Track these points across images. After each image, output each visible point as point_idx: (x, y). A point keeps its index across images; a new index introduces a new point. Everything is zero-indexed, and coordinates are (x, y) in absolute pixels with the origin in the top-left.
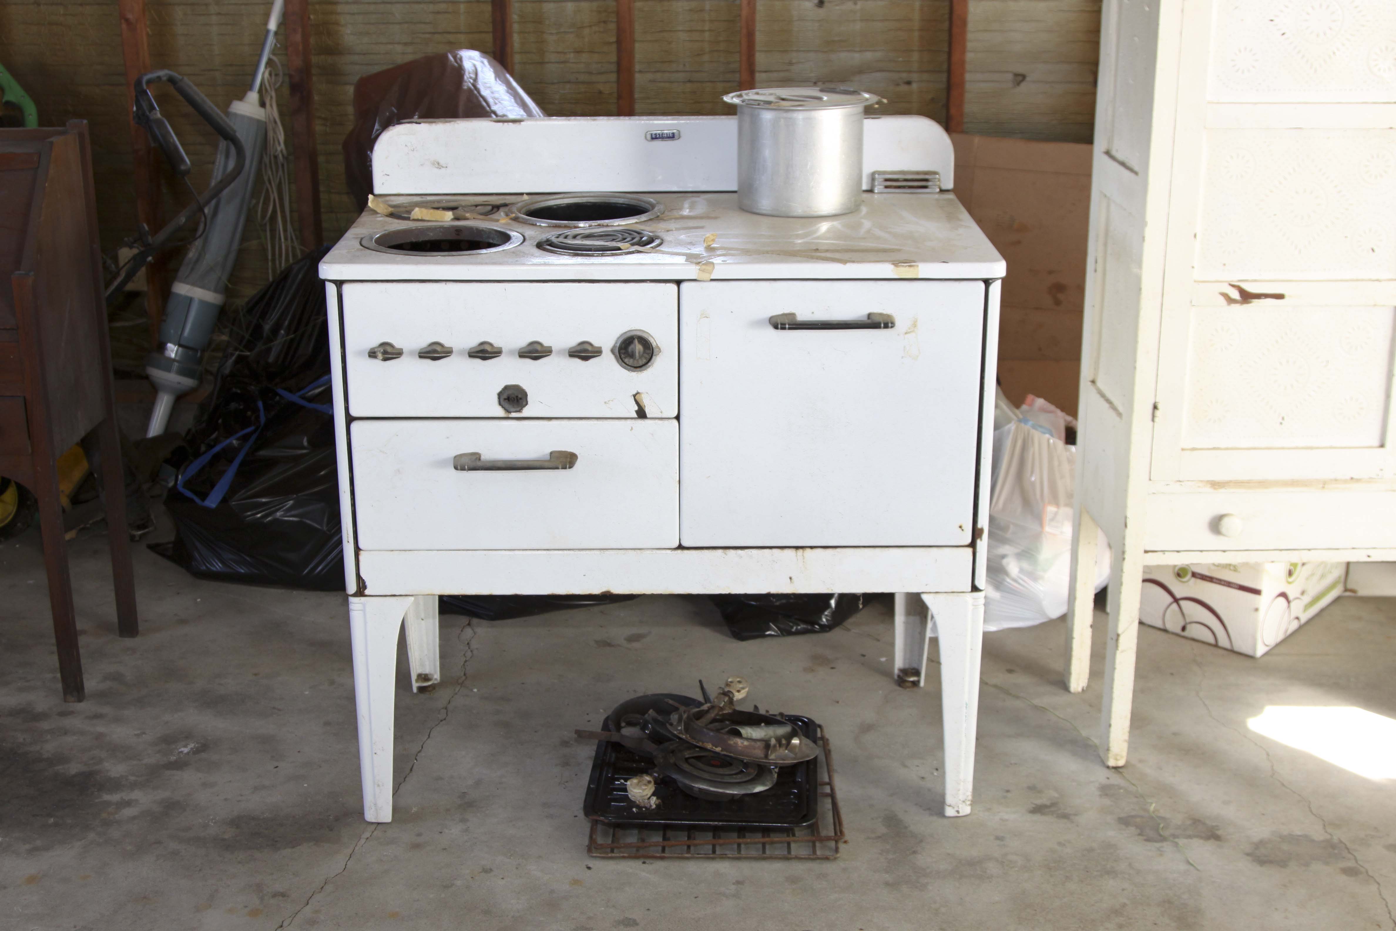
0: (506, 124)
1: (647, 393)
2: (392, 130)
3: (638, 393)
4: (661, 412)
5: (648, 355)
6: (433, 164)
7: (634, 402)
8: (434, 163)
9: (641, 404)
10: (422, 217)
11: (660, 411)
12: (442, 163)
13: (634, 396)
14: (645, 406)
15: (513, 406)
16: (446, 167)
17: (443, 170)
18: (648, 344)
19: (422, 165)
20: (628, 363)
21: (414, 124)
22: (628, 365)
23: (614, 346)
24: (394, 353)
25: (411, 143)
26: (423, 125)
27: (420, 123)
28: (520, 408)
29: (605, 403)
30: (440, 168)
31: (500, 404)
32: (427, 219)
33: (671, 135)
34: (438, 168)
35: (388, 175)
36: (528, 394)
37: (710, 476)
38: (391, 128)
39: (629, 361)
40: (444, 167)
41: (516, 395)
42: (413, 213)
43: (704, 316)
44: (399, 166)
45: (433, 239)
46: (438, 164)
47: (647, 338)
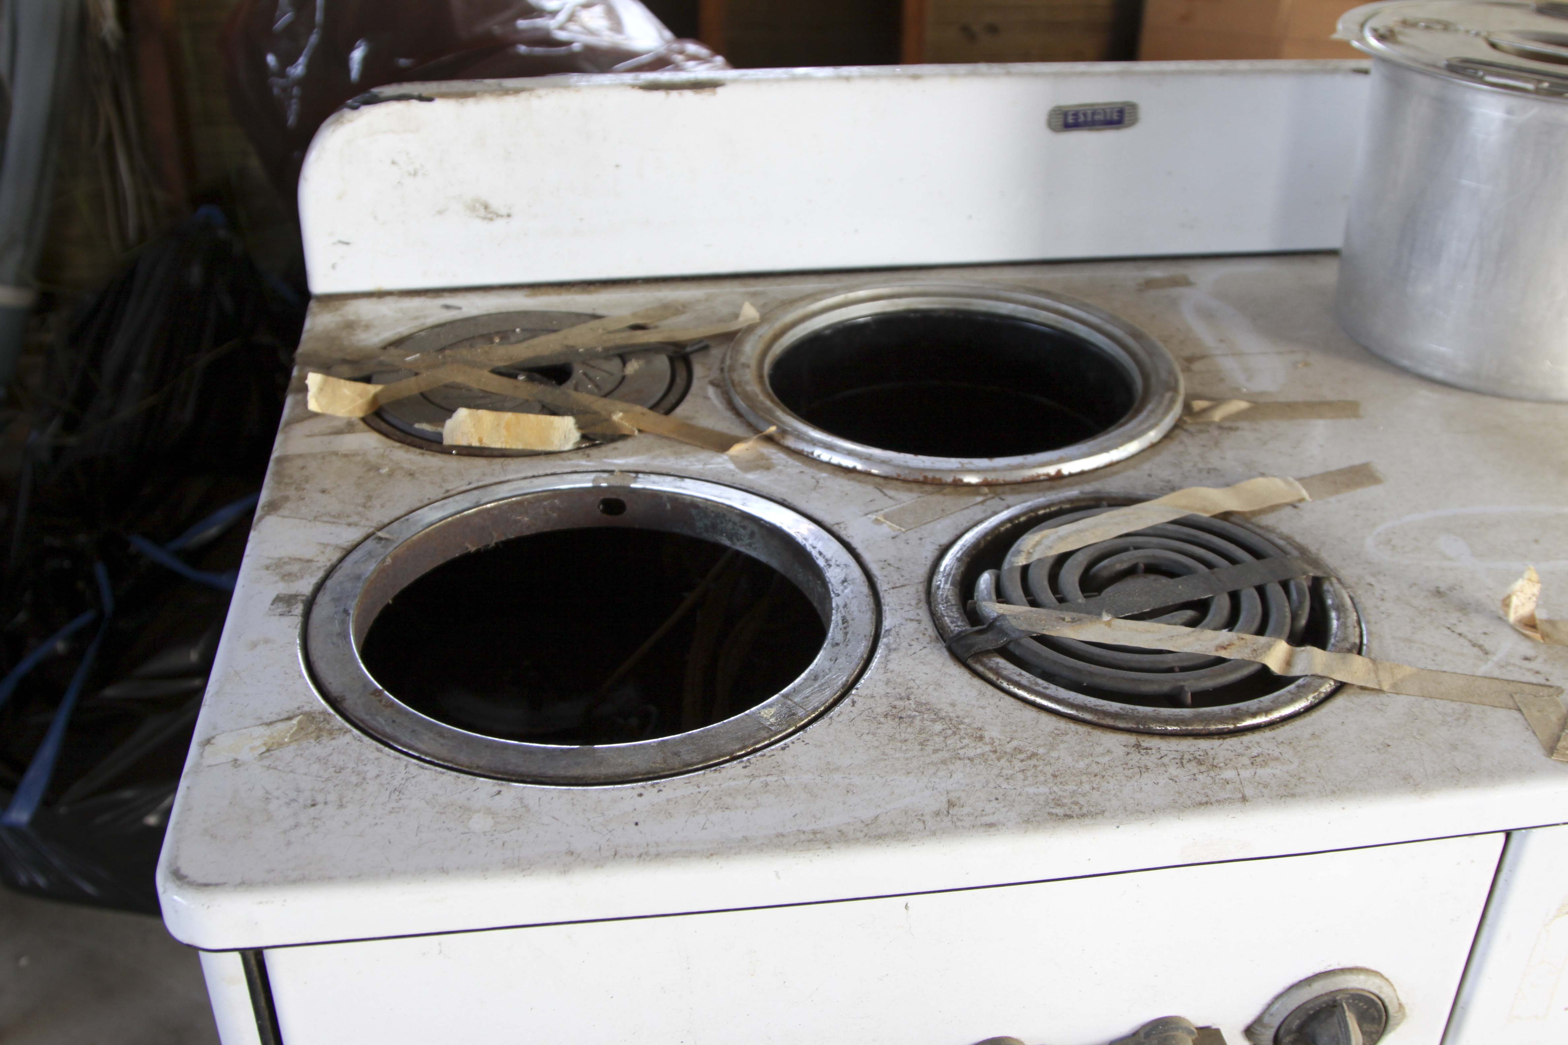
0: (674, 94)
2: (351, 121)
5: (1370, 1037)
6: (472, 209)
8: (474, 207)
10: (480, 440)
12: (497, 204)
16: (509, 216)
17: (500, 223)
19: (440, 212)
21: (415, 103)
23: (1259, 1021)
25: (407, 154)
26: (439, 105)
27: (430, 99)
30: (491, 219)
32: (498, 445)
33: (1115, 117)
34: (484, 218)
35: (347, 243)
38: (348, 114)
40: (502, 216)
42: (449, 423)
44: (375, 218)
45: (533, 531)
46: (486, 207)
47: (1377, 992)
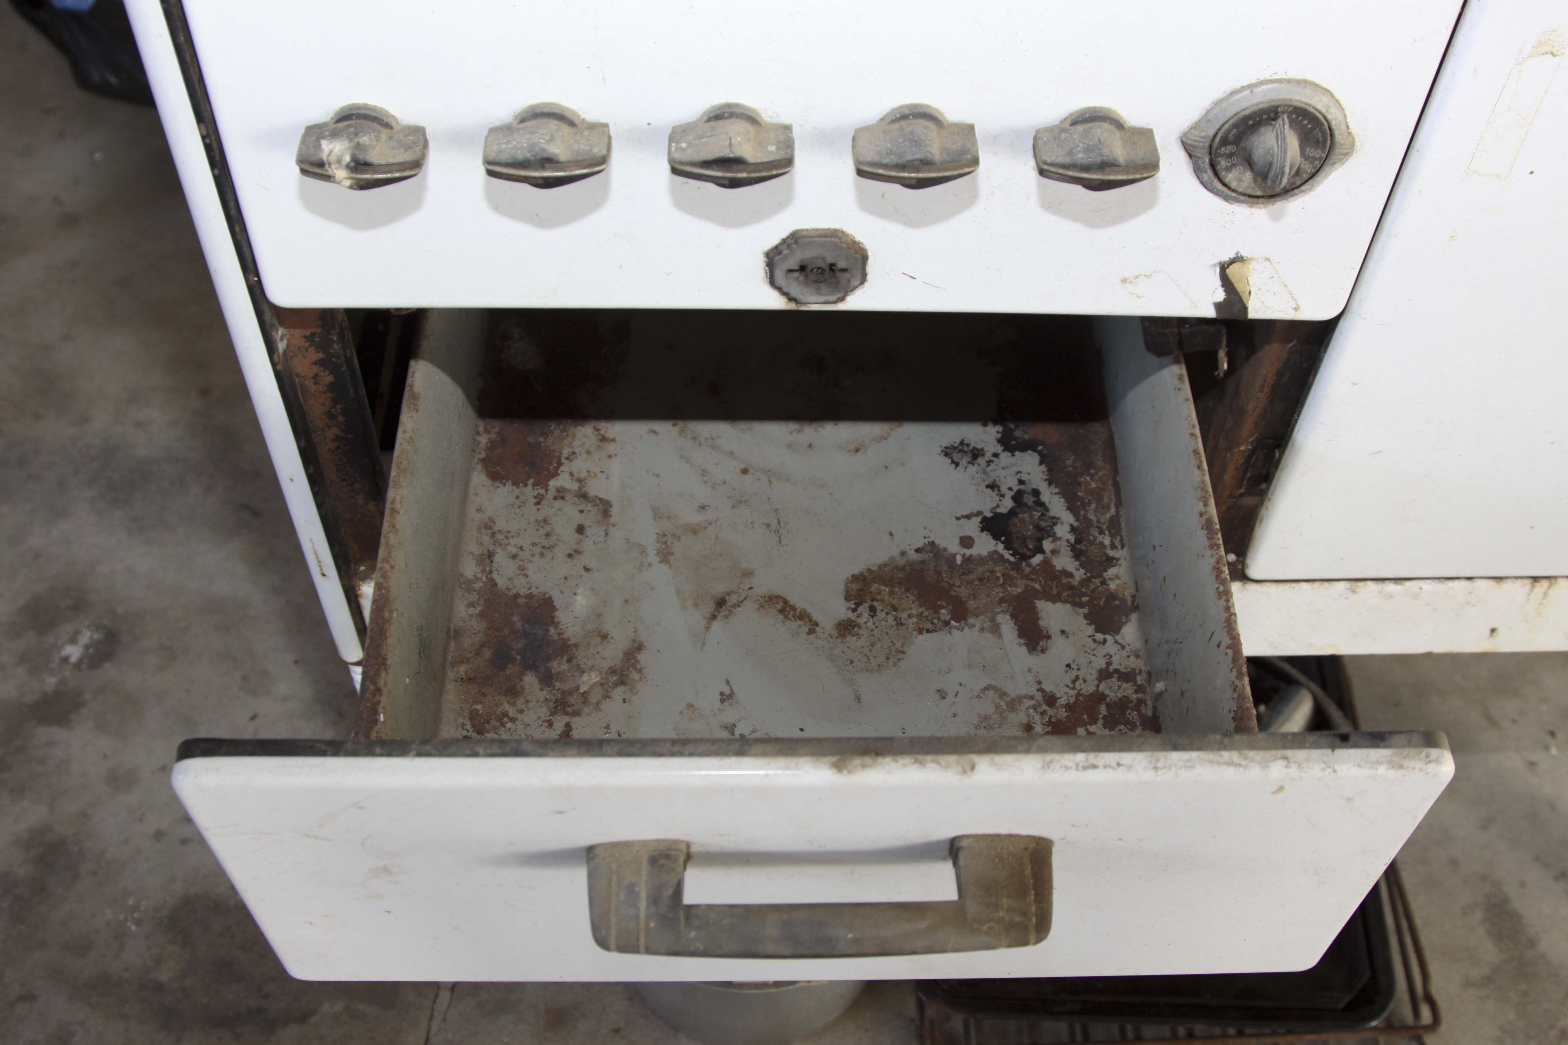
1: (1268, 260)
3: (1238, 259)
4: (1296, 309)
5: (1312, 163)
7: (1218, 282)
9: (1239, 287)
11: (1294, 306)
13: (1224, 268)
14: (1250, 293)
15: (818, 289)
18: (1323, 132)
20: (1234, 185)
22: (1234, 191)
23: (1196, 127)
24: (392, 165)
28: (839, 295)
29: (1124, 281)
31: (772, 282)
36: (870, 253)
37: (1381, 452)
39: (1240, 180)
41: (830, 260)
43: (1548, 49)
47: (1323, 110)
